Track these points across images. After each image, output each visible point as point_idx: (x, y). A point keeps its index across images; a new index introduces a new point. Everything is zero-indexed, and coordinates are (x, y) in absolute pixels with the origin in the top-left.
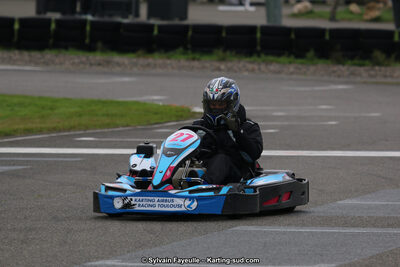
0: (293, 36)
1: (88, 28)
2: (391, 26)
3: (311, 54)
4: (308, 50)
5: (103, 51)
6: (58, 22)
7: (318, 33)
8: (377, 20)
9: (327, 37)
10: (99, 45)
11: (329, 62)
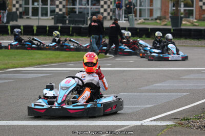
0: (138, 30)
1: (71, 29)
2: (170, 27)
3: (144, 36)
4: (143, 35)
5: (76, 36)
6: (61, 27)
7: (147, 29)
8: (165, 25)
9: (149, 31)
10: (75, 34)
11: (150, 39)
